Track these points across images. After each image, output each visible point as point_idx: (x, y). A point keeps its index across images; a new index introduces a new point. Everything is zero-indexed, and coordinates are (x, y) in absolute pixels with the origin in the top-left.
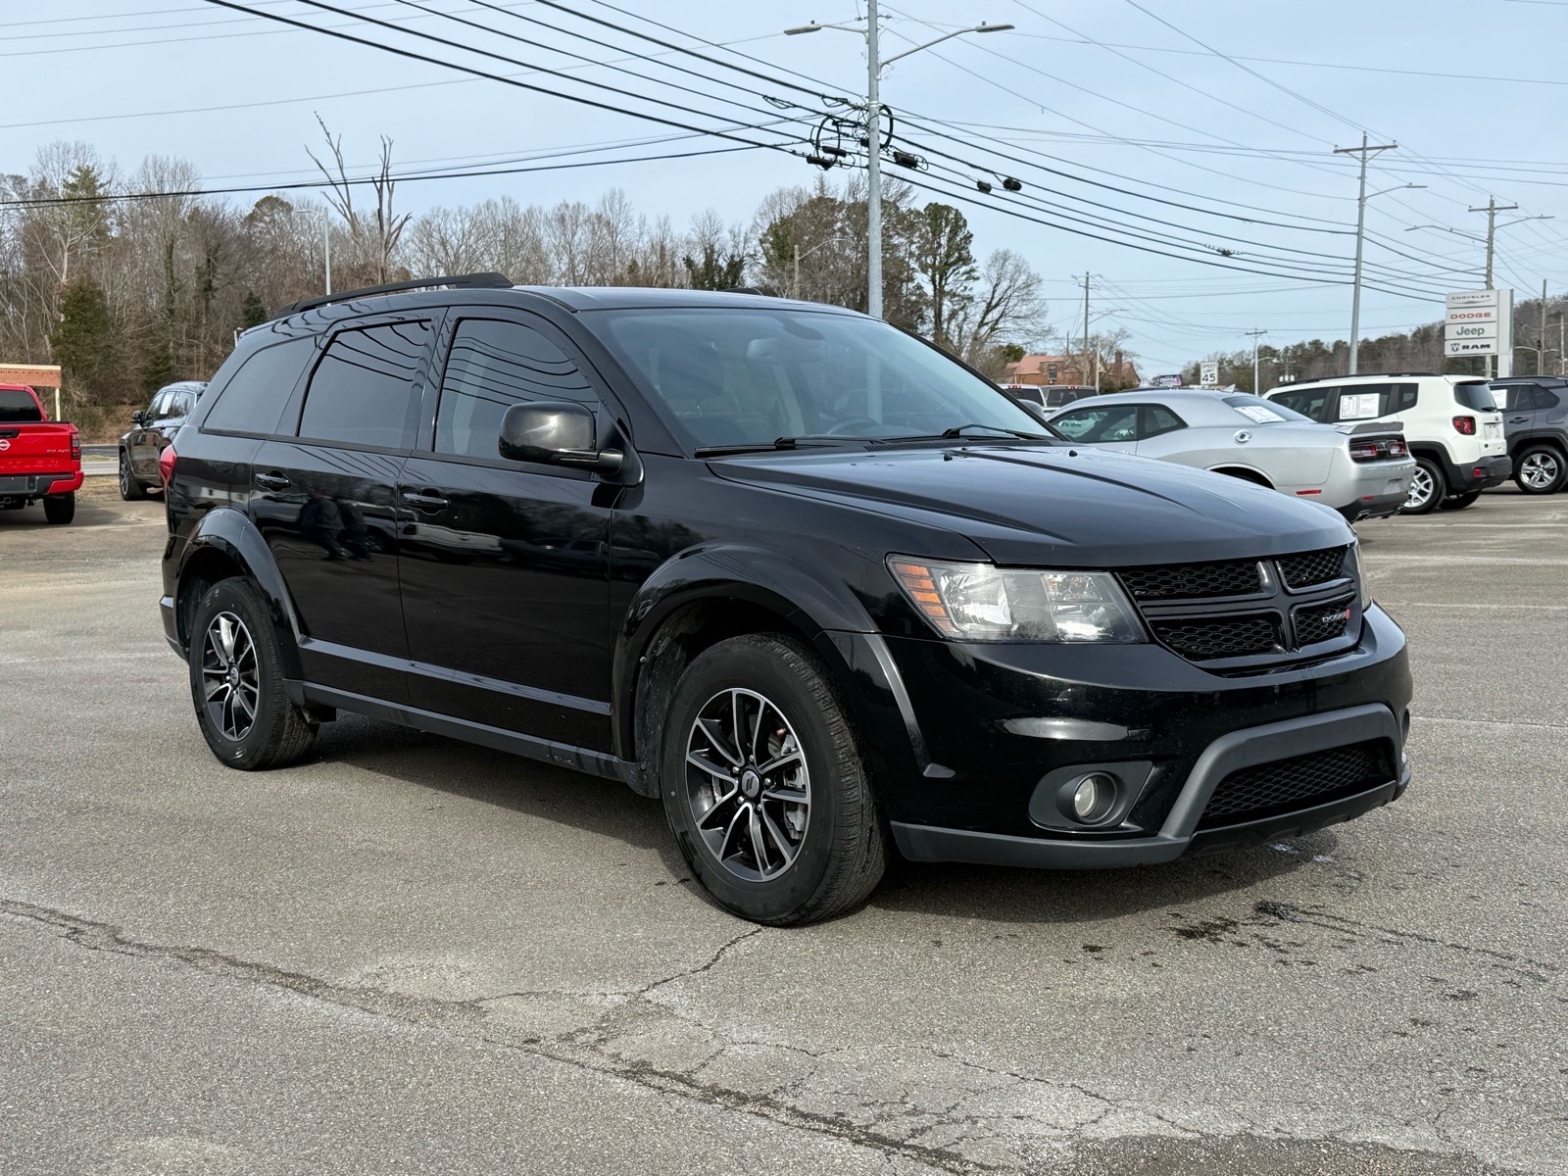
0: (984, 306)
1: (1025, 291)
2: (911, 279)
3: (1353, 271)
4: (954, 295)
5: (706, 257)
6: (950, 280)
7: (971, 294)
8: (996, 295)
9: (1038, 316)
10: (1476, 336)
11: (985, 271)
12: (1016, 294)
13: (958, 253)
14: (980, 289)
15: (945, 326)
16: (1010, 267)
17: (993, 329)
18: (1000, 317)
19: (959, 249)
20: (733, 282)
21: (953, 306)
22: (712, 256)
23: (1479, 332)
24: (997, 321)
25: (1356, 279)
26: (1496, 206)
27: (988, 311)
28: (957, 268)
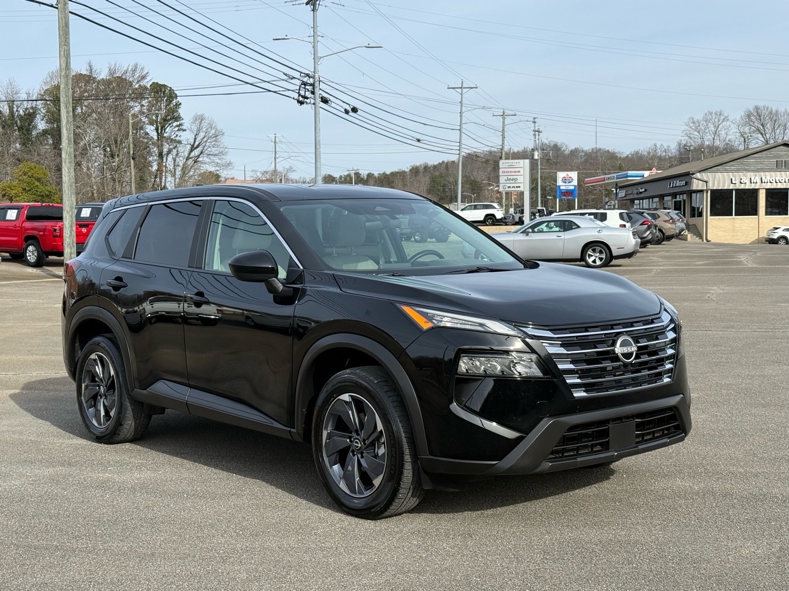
0: (189, 147)
1: (214, 139)
2: (141, 128)
3: (458, 148)
4: (172, 140)
5: (9, 106)
6: (167, 130)
7: (180, 139)
8: (197, 140)
9: (223, 155)
10: (514, 182)
11: (188, 126)
12: (209, 141)
13: (173, 116)
14: (187, 137)
15: (165, 159)
16: (205, 125)
17: (196, 162)
18: (200, 154)
19: (173, 112)
20: (29, 125)
21: (169, 146)
22: (13, 108)
23: (515, 180)
24: (198, 156)
25: (460, 152)
26: (506, 114)
27: (191, 151)
28: (172, 123)
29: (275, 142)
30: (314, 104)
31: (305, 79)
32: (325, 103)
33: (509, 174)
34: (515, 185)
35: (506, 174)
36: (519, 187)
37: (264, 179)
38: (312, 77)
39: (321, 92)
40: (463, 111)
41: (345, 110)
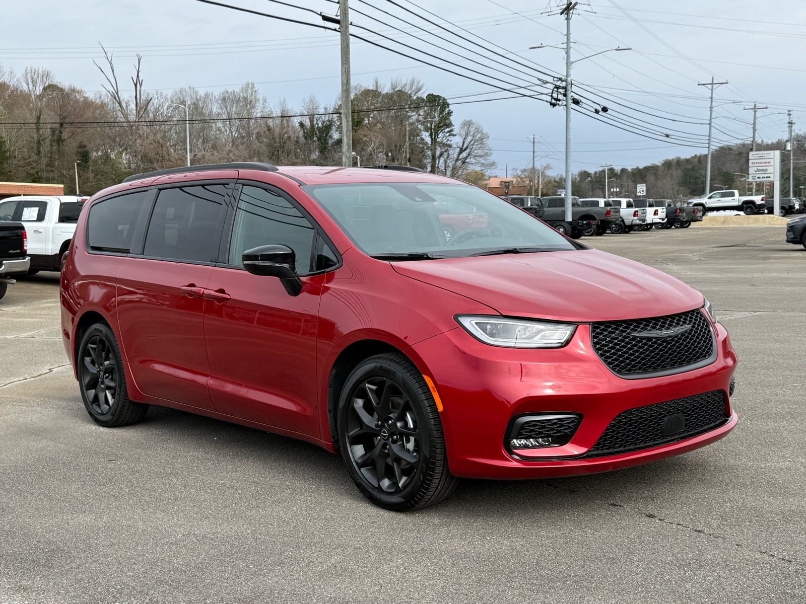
0: (458, 150)
1: (480, 142)
2: (418, 135)
3: (708, 141)
4: (444, 144)
5: (310, 120)
6: (440, 136)
7: (451, 143)
8: (465, 144)
9: (488, 156)
10: (764, 172)
11: (458, 131)
12: (475, 144)
13: (445, 123)
14: (456, 141)
15: (437, 161)
16: (472, 129)
17: (464, 162)
18: (468, 156)
19: (445, 120)
20: (326, 136)
21: (441, 149)
22: (313, 121)
23: (765, 170)
24: (466, 158)
25: (709, 145)
26: (757, 107)
27: (460, 153)
28: (444, 129)
29: (534, 143)
30: (565, 105)
31: (558, 83)
32: (576, 104)
33: (759, 165)
34: (765, 176)
35: (756, 165)
36: (769, 177)
37: (523, 176)
38: (564, 81)
39: (572, 94)
40: (713, 106)
41: (596, 110)
